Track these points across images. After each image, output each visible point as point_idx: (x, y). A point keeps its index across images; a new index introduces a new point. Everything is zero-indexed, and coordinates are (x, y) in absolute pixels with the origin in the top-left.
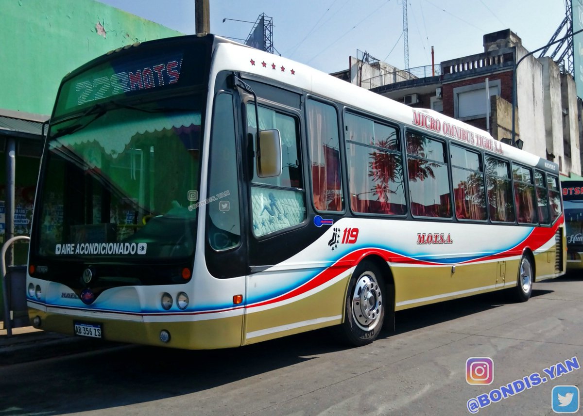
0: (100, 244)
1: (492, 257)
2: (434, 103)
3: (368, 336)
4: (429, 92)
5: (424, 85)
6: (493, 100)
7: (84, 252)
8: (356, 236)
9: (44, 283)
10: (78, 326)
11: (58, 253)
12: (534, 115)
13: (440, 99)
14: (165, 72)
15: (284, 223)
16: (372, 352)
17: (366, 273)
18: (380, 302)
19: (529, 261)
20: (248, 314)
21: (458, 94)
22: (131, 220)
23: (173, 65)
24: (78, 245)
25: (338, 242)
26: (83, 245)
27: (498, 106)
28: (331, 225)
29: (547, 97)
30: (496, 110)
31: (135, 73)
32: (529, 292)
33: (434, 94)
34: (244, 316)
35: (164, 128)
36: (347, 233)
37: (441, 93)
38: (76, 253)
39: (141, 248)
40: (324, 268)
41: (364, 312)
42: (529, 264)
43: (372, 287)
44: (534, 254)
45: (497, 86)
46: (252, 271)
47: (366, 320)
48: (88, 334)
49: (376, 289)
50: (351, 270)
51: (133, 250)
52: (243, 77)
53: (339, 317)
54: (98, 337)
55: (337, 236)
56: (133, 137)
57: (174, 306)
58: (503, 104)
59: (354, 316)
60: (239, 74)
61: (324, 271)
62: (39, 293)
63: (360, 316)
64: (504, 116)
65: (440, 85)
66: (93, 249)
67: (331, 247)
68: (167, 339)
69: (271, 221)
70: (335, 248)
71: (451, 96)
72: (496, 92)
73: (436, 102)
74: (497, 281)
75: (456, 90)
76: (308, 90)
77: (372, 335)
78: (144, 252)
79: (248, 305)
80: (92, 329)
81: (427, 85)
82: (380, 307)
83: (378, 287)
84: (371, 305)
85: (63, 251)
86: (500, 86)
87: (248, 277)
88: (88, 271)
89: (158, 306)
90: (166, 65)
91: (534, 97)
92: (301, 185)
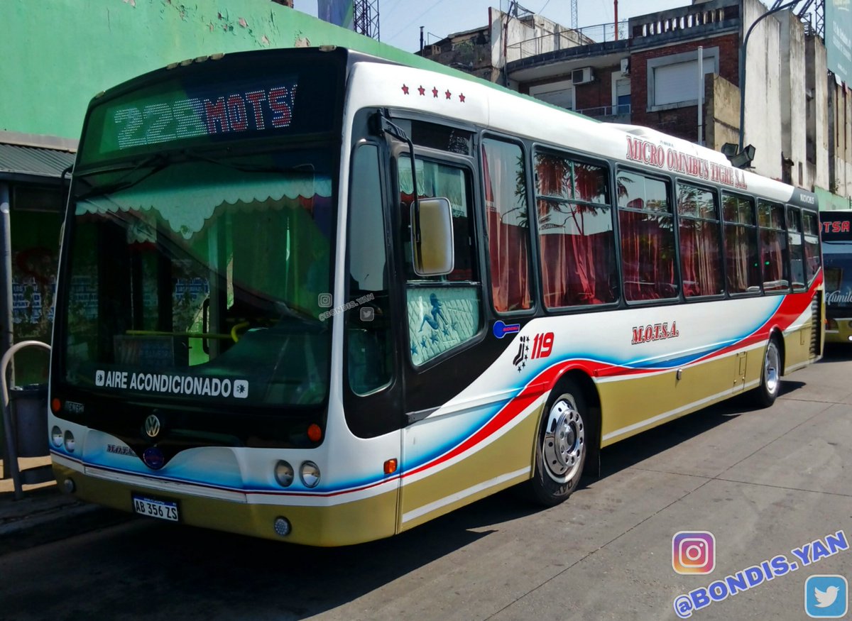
0: (171, 377)
1: (729, 348)
2: (617, 81)
3: (564, 491)
4: (610, 65)
5: (603, 54)
6: (709, 81)
7: (144, 387)
8: (550, 345)
9: (79, 430)
10: (139, 501)
11: (99, 383)
12: (767, 102)
13: (626, 75)
14: (265, 104)
15: (453, 339)
16: (574, 519)
17: (563, 396)
18: (581, 439)
19: (776, 347)
20: (406, 486)
21: (654, 69)
22: (182, 294)
23: (278, 92)
24: (134, 375)
25: (526, 358)
26: (141, 375)
27: (716, 89)
28: (517, 333)
29: (785, 73)
30: (712, 96)
31: (214, 102)
32: (775, 393)
33: (617, 67)
34: (400, 489)
35: (269, 197)
36: (539, 341)
37: (629, 67)
38: (131, 387)
39: (241, 389)
40: (507, 400)
41: (561, 455)
42: (776, 350)
43: (571, 418)
44: (784, 336)
45: (713, 57)
46: (410, 421)
47: (561, 467)
48: (156, 514)
49: (577, 420)
50: (544, 398)
51: (226, 391)
52: (392, 115)
53: (527, 469)
54: (172, 519)
55: (525, 348)
56: (216, 207)
57: (296, 482)
58: (724, 86)
59: (545, 464)
60: (386, 110)
61: (508, 404)
62: (70, 444)
63: (554, 462)
64: (724, 105)
65: (626, 54)
66: (159, 383)
67: (517, 367)
68: (286, 531)
69: (434, 339)
70: (522, 368)
71: (643, 73)
72: (712, 67)
73: (621, 80)
74: (735, 383)
75: (651, 63)
76: (483, 125)
77: (569, 488)
78: (245, 395)
79: (404, 473)
80: (163, 507)
81: (608, 53)
82: (580, 446)
83: (580, 416)
84: (570, 445)
85: (108, 382)
86: (717, 58)
87: (404, 430)
88: (152, 418)
89: (270, 480)
90: (267, 93)
91: (767, 73)
92: (476, 277)
